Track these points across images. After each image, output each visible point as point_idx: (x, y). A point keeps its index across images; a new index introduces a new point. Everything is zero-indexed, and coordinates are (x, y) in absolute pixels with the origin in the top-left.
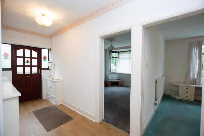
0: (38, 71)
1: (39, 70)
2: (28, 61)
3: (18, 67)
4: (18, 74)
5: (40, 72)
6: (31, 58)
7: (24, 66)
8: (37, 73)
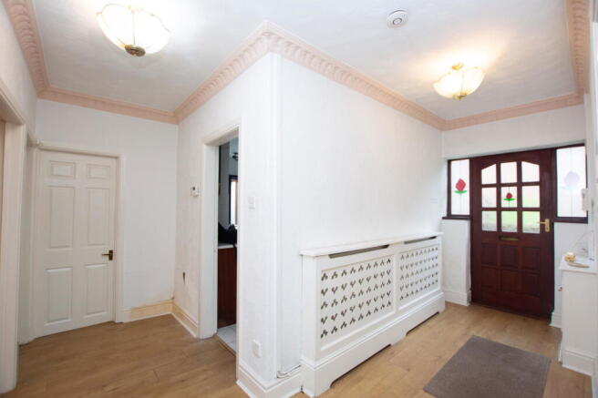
0: (542, 227)
1: (547, 222)
2: (509, 196)
3: (484, 213)
4: (484, 229)
5: (547, 230)
6: (520, 184)
7: (499, 209)
8: (538, 232)
